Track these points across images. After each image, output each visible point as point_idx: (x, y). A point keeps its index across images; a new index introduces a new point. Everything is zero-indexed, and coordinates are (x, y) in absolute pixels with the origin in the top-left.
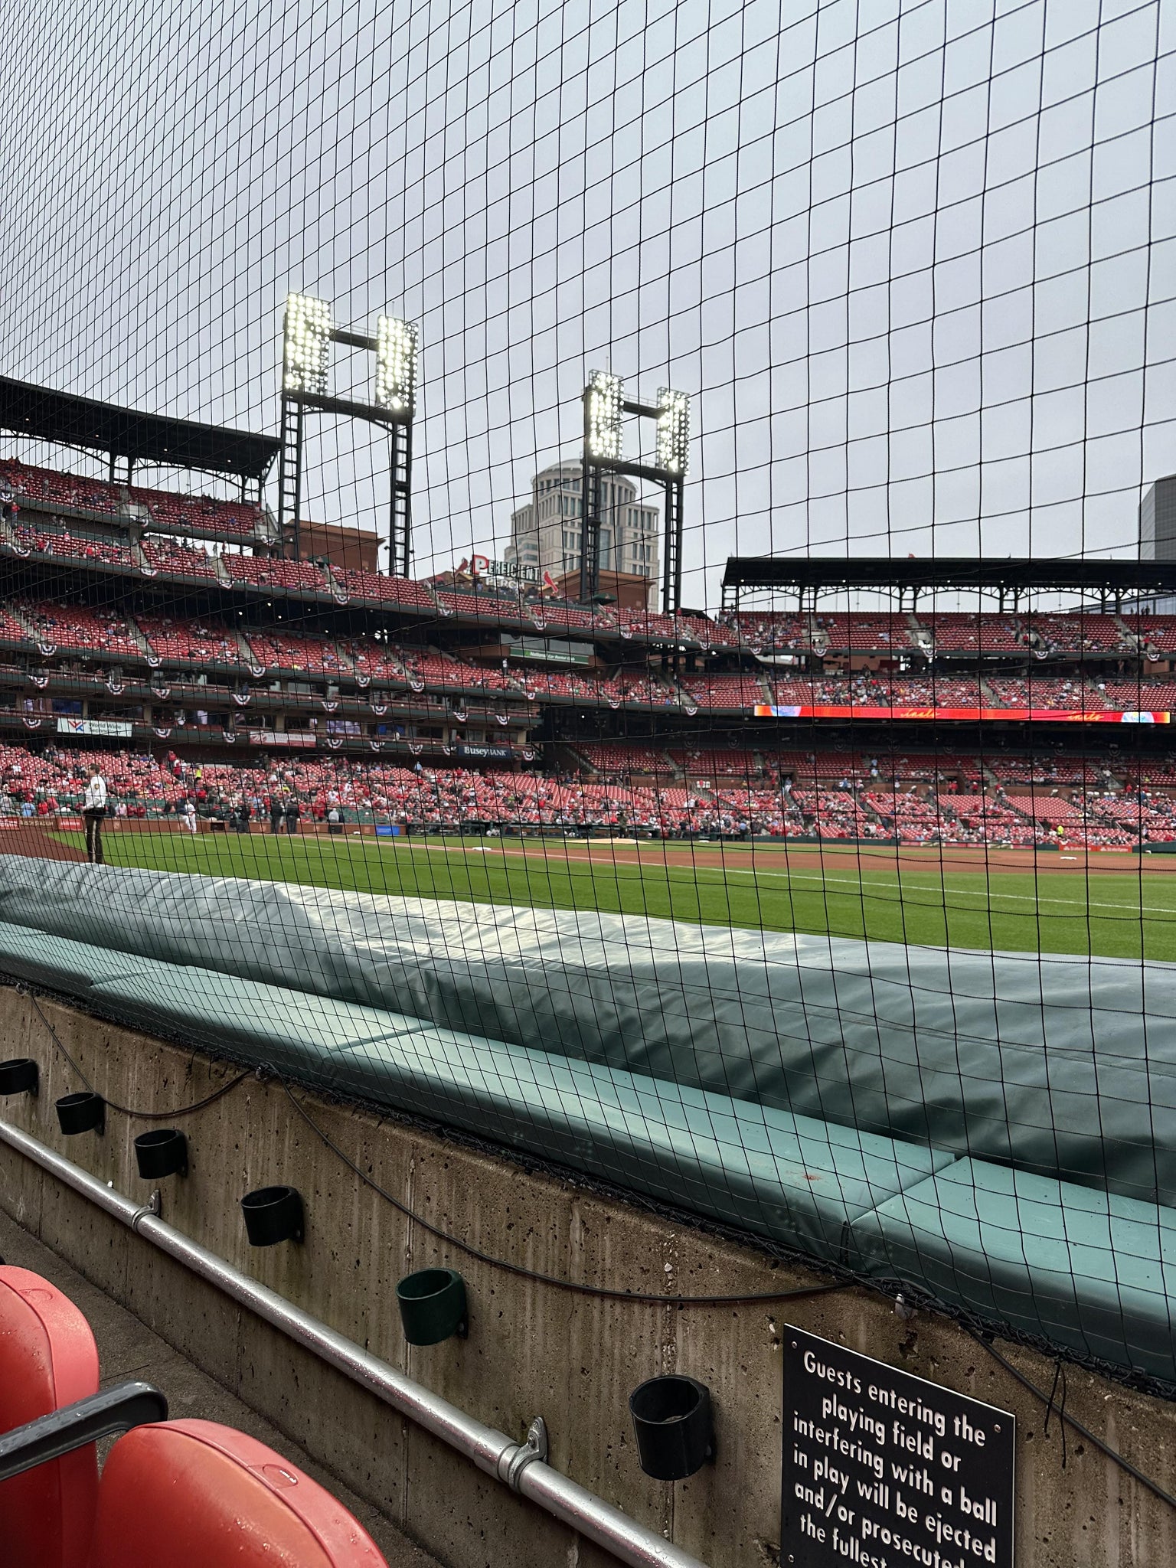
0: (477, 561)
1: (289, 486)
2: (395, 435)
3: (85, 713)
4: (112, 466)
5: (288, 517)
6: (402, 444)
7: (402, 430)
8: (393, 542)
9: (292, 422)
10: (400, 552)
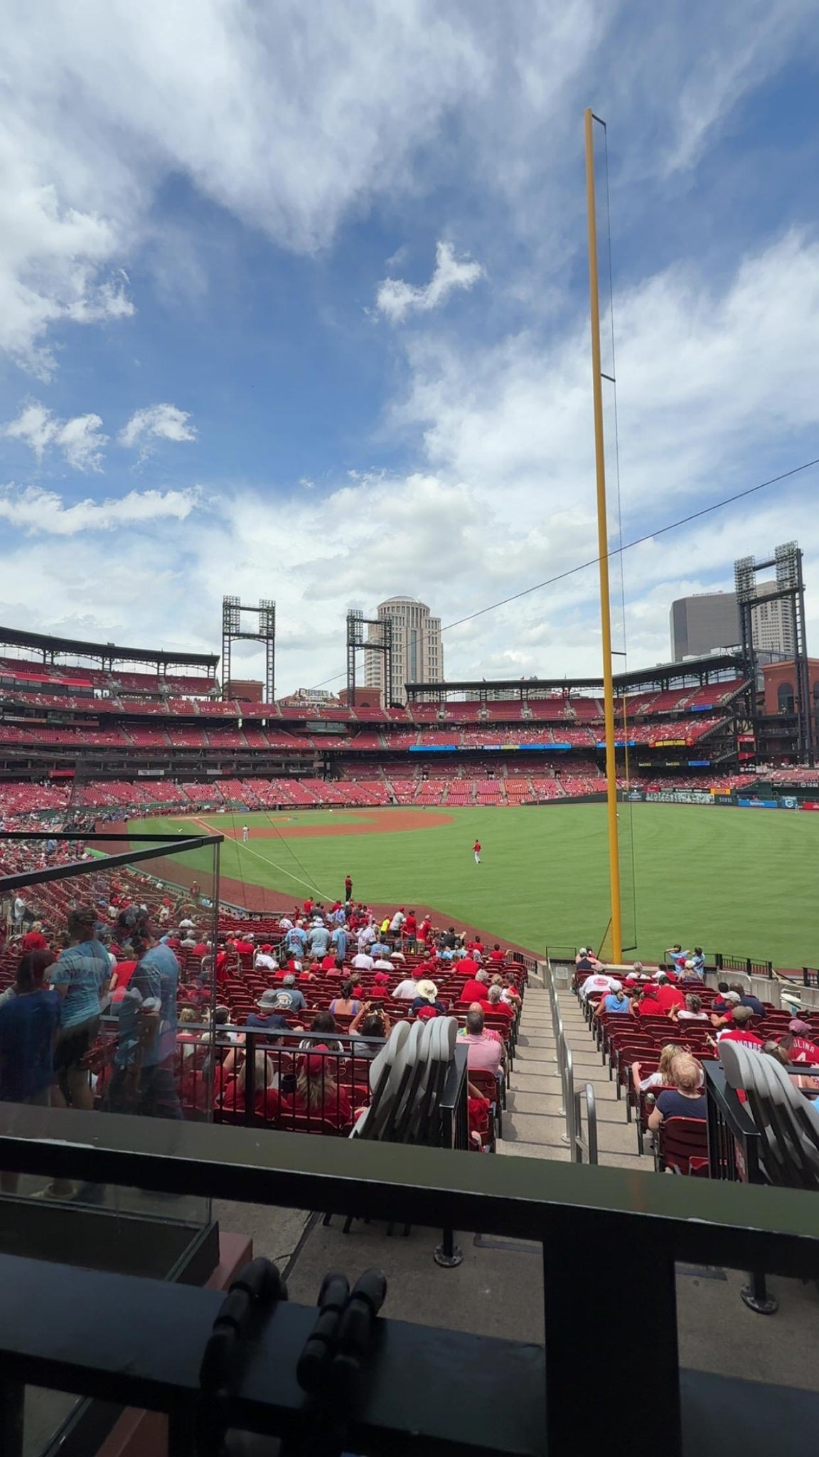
0: (302, 691)
1: (226, 669)
2: (267, 644)
3: (148, 767)
4: (158, 669)
5: (226, 680)
6: (271, 647)
7: (271, 641)
8: (267, 686)
9: (227, 644)
10: (271, 690)
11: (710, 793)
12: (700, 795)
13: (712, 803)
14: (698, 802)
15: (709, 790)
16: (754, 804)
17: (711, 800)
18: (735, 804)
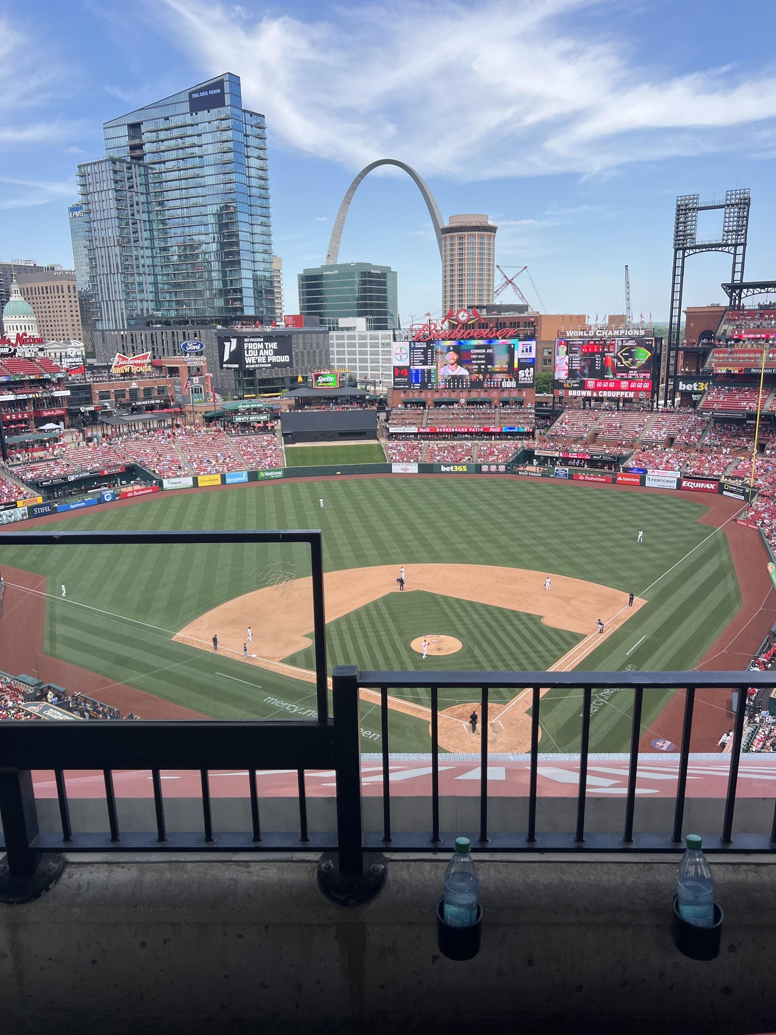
11: (16, 507)
12: (7, 512)
13: (25, 517)
14: (5, 522)
15: (15, 503)
16: (75, 506)
17: (23, 516)
18: (54, 511)
